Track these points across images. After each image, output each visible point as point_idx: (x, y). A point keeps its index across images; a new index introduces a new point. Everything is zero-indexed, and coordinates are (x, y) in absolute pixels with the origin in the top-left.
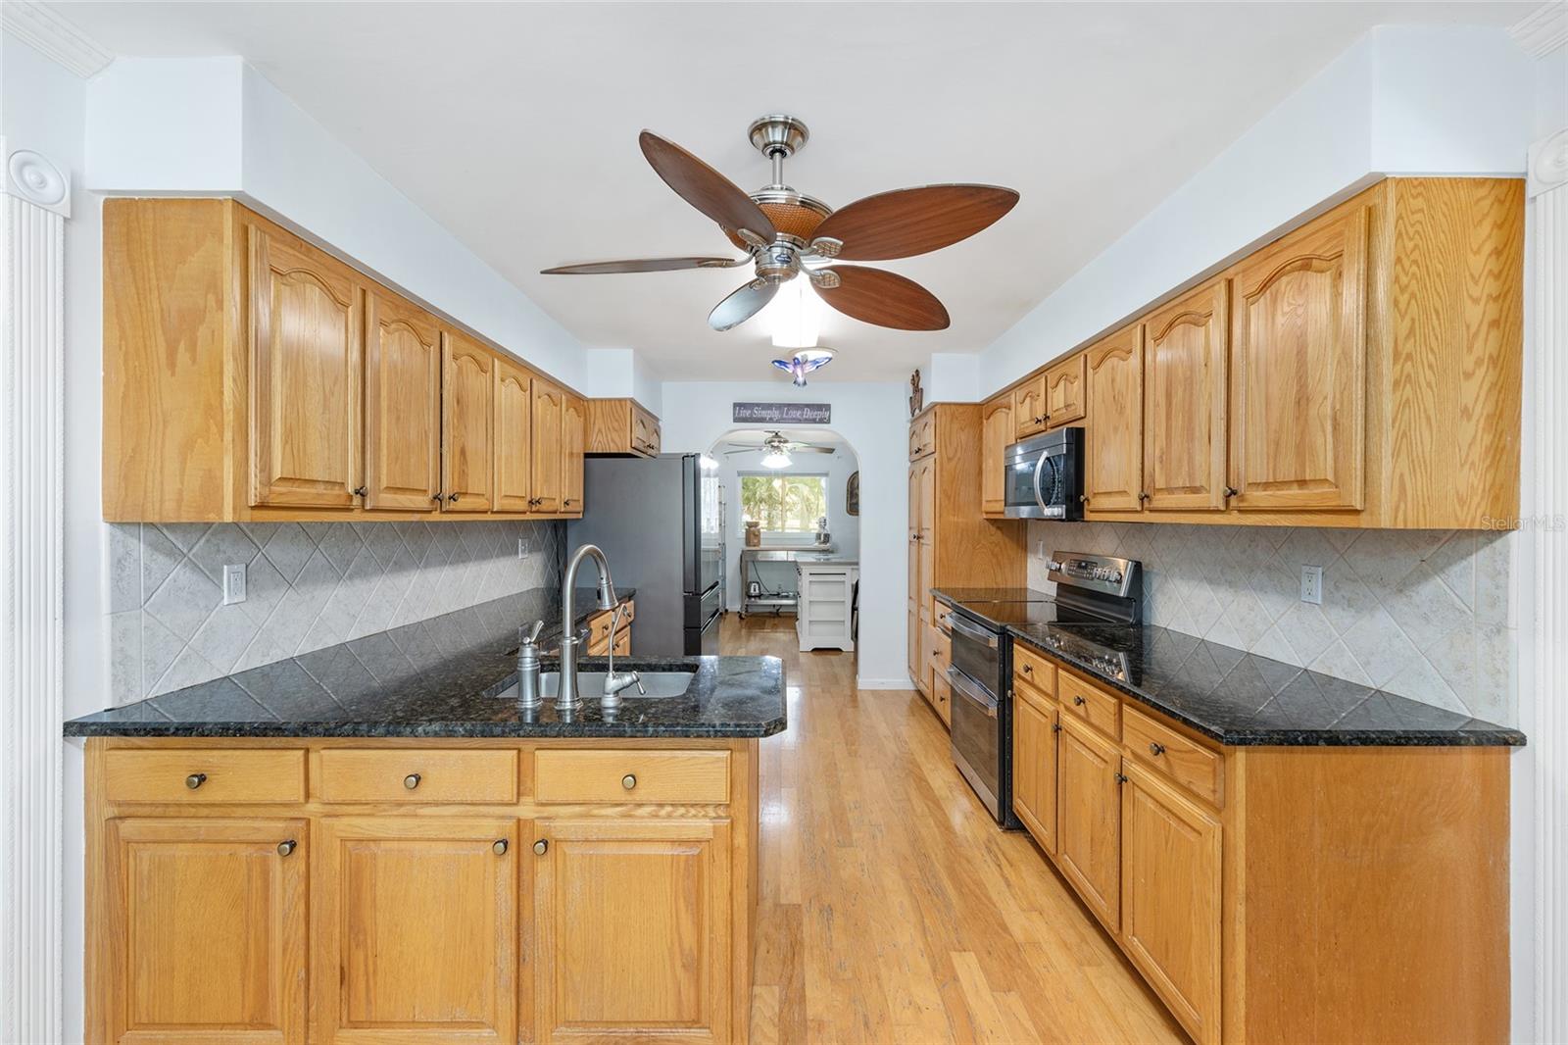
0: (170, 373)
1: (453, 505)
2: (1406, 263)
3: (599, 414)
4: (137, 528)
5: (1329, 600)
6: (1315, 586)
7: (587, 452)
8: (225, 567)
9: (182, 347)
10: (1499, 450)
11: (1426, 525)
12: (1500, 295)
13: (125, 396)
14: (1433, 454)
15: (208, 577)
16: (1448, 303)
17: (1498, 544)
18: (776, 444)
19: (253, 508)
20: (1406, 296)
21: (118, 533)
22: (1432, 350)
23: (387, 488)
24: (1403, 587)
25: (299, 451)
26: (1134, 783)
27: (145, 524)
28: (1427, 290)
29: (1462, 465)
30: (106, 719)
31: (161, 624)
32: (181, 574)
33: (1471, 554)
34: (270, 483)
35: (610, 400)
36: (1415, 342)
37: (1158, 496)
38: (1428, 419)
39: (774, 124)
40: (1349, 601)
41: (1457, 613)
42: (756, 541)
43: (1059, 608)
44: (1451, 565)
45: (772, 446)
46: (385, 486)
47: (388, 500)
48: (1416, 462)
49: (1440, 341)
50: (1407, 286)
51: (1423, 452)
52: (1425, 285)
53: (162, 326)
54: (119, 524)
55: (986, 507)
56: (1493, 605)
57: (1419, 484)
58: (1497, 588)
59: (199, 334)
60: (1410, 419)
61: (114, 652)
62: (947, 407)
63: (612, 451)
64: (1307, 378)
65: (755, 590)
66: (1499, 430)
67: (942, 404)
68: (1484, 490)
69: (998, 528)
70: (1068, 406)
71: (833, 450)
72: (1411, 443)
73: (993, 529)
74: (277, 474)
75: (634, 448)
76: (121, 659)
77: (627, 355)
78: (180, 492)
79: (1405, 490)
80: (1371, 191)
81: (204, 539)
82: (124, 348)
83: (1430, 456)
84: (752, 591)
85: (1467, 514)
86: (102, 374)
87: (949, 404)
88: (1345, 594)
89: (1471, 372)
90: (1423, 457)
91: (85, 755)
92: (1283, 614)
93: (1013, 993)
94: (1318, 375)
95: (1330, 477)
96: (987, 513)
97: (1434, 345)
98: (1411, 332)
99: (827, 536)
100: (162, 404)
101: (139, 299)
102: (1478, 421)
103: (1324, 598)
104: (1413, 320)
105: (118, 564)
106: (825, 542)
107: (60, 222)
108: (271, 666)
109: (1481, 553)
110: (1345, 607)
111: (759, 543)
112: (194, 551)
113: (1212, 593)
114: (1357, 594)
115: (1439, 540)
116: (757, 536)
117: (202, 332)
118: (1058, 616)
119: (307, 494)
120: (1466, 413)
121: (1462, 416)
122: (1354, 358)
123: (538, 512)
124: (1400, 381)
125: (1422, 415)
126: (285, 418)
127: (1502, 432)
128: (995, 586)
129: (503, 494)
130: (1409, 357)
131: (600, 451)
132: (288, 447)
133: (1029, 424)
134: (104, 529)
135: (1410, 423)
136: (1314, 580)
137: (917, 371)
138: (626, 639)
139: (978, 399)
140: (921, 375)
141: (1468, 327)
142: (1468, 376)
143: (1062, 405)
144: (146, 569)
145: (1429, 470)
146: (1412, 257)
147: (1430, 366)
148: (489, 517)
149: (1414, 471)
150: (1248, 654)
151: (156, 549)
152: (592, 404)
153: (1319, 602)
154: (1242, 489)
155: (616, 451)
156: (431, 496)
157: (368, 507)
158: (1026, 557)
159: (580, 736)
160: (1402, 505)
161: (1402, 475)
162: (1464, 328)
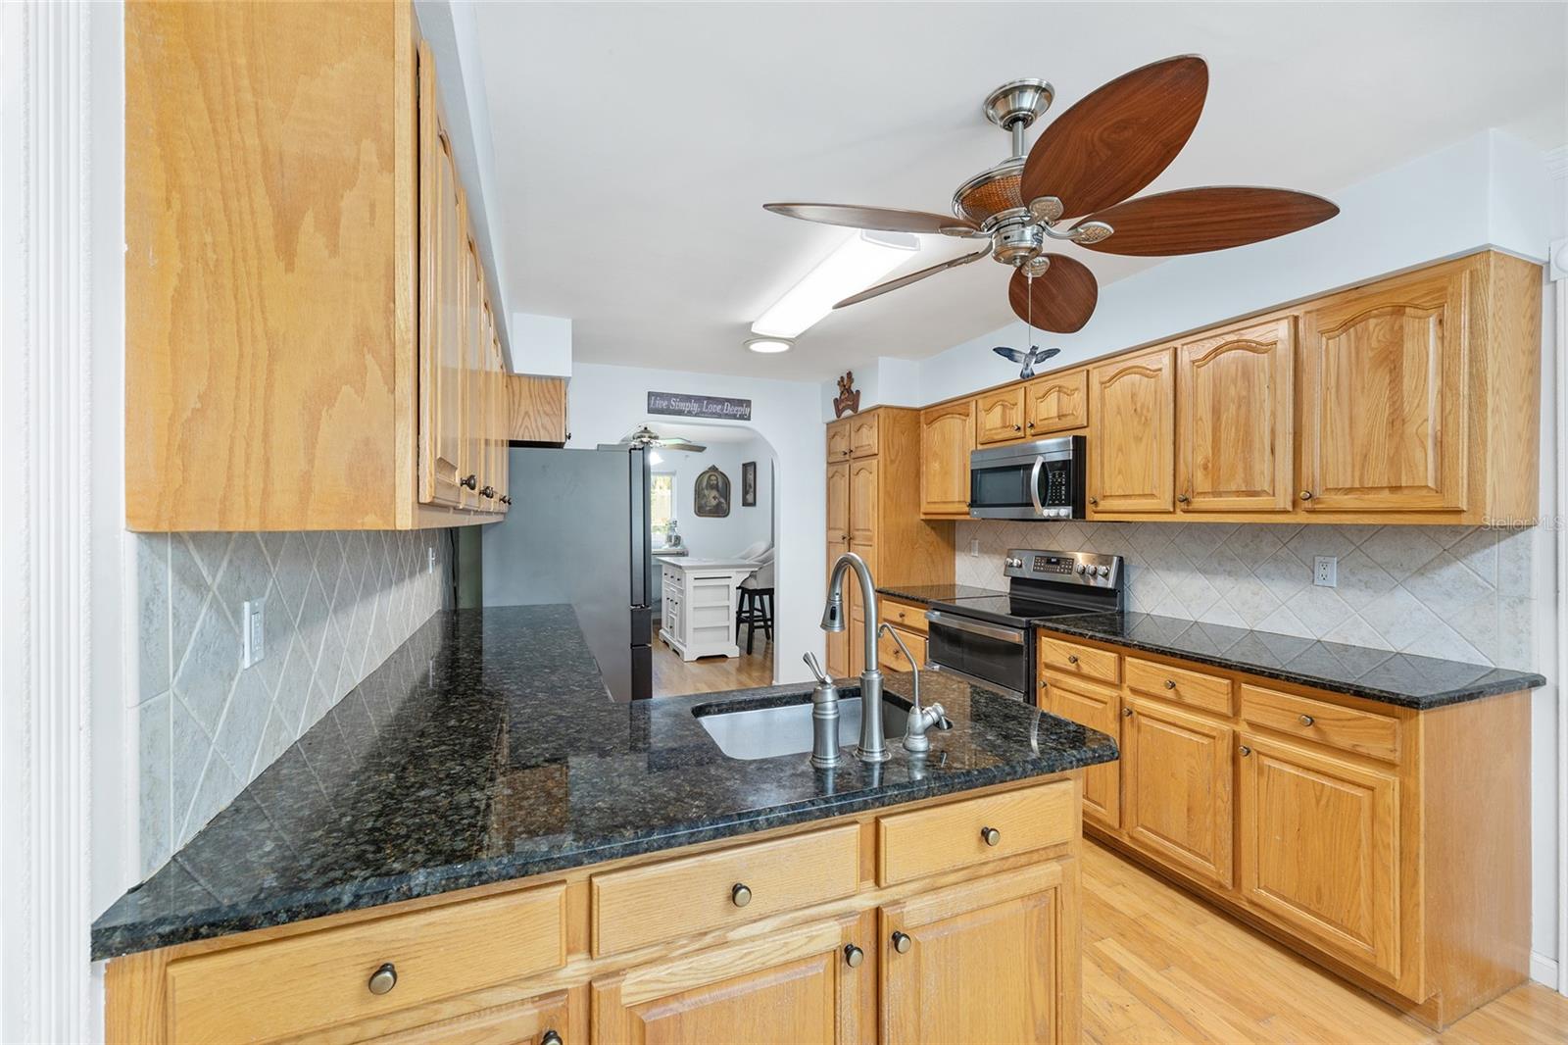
0: (282, 265)
3: (526, 393)
4: (163, 545)
5: (1344, 583)
6: (1331, 573)
7: (512, 438)
8: (246, 605)
9: (308, 222)
13: (180, 297)
15: (230, 624)
17: (1520, 536)
18: (645, 440)
24: (1422, 571)
26: (1259, 753)
29: (1518, 477)
33: (1494, 544)
35: (540, 377)
37: (1196, 499)
39: (1022, 89)
40: (1366, 583)
41: (1480, 590)
43: (1013, 600)
44: (1474, 552)
45: (642, 442)
48: (1500, 474)
51: (1503, 466)
53: (265, 178)
54: (148, 536)
55: (925, 508)
56: (1516, 581)
58: (1519, 568)
59: (344, 204)
60: (1498, 440)
62: (890, 410)
63: (542, 440)
64: (1402, 403)
67: (886, 407)
69: (933, 528)
70: (1063, 416)
71: (704, 448)
72: (1498, 459)
73: (928, 529)
74: (438, 451)
75: (566, 437)
78: (306, 478)
80: (1473, 258)
81: (227, 559)
82: (176, 205)
83: (1506, 469)
85: (1519, 513)
86: (124, 248)
87: (893, 407)
88: (1361, 578)
90: (1503, 470)
91: (107, 986)
92: (1292, 597)
93: (1172, 967)
94: (1417, 401)
95: (1431, 484)
96: (925, 514)
98: (1499, 373)
99: (678, 538)
100: (265, 319)
101: (212, 121)
103: (1338, 585)
105: (146, 609)
106: (675, 545)
109: (1503, 544)
110: (1363, 588)
112: (218, 580)
113: (1207, 582)
114: (1376, 578)
115: (1461, 533)
117: (350, 201)
118: (1011, 609)
122: (1461, 389)
124: (1494, 410)
128: (930, 584)
130: (1498, 392)
131: (527, 439)
133: (1000, 431)
135: (1498, 443)
136: (1328, 569)
137: (849, 374)
139: (918, 405)
140: (853, 377)
143: (1056, 415)
144: (174, 615)
149: (1499, 480)
150: (1252, 631)
151: (184, 578)
153: (1335, 585)
154: (1318, 493)
155: (549, 440)
158: (954, 555)
159: (950, 792)
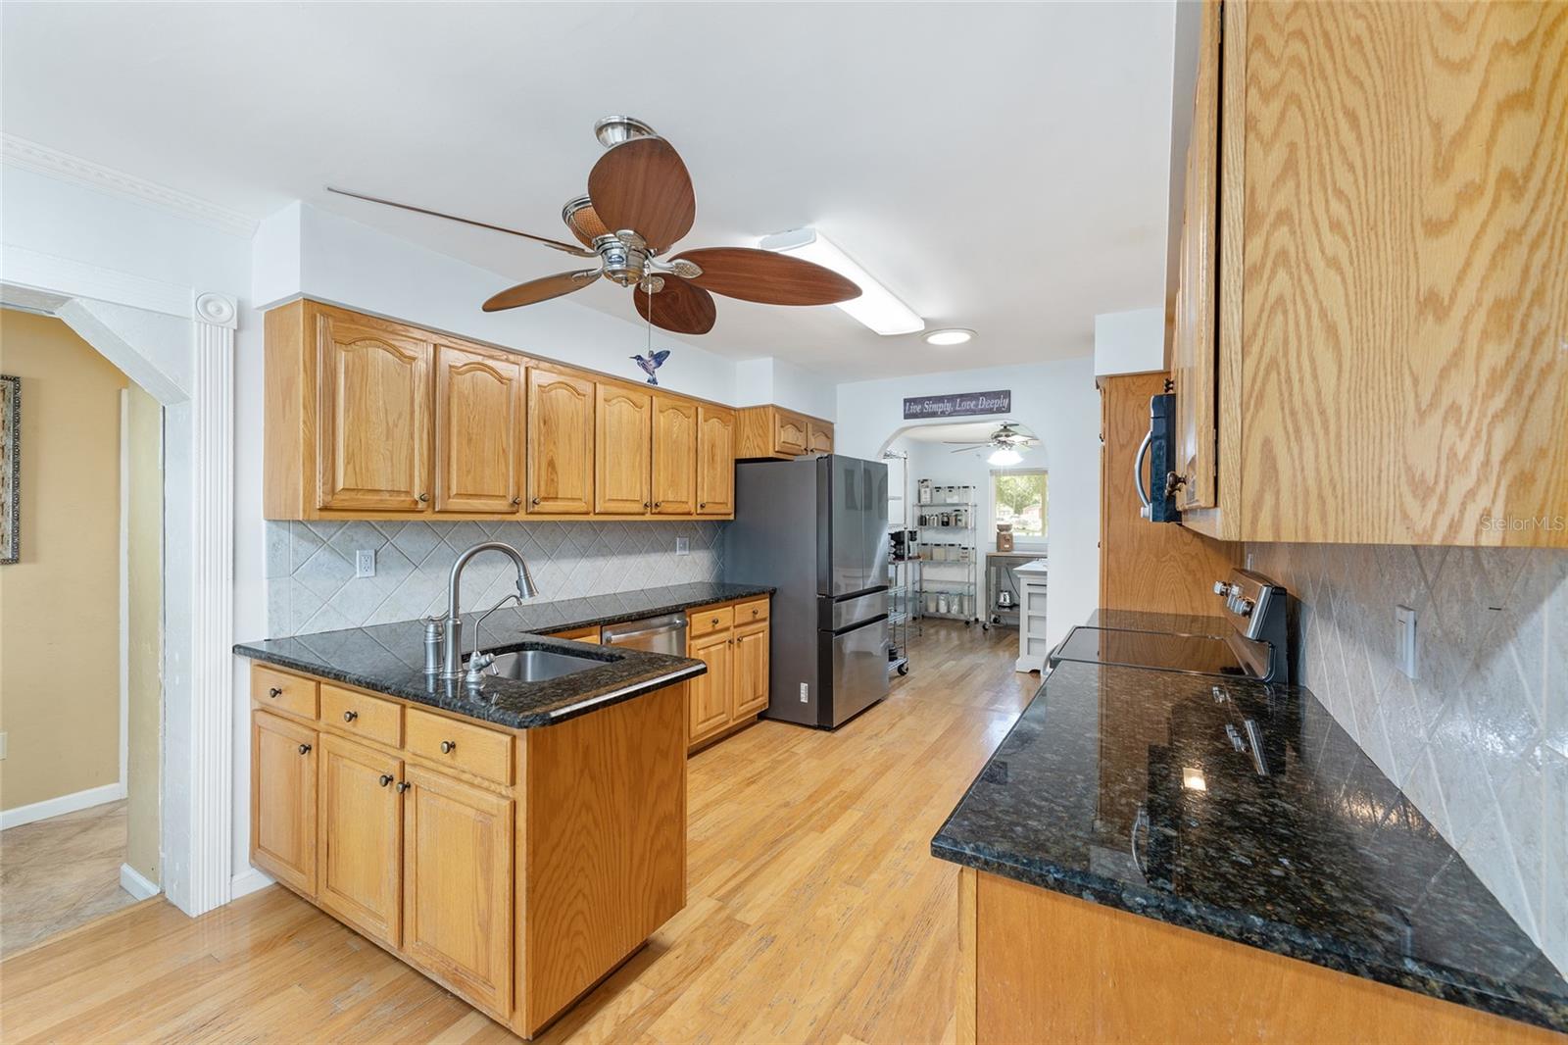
0: (283, 421)
1: (537, 508)
2: (1274, 42)
3: (747, 422)
4: (287, 524)
7: (737, 457)
8: (358, 552)
9: (287, 403)
10: (1534, 373)
11: (1325, 536)
12: (1531, 37)
14: (1344, 397)
15: (343, 557)
16: (1381, 91)
18: (1002, 439)
19: (320, 509)
20: (1276, 105)
21: (274, 526)
22: (1340, 194)
23: (457, 494)
24: (1479, 659)
25: (361, 469)
27: (293, 521)
28: (1325, 79)
29: (1422, 415)
30: (264, 648)
31: (306, 588)
32: (322, 555)
33: (1542, 600)
34: (333, 491)
35: (756, 408)
36: (1298, 186)
38: (1331, 330)
39: (612, 125)
40: (1435, 677)
42: (1007, 546)
45: (1000, 442)
46: (455, 493)
47: (456, 503)
48: (1301, 416)
49: (1360, 173)
50: (1277, 86)
51: (1319, 393)
52: (1322, 71)
54: (273, 521)
57: (1309, 455)
59: (292, 394)
60: (1286, 332)
61: (270, 603)
62: (1120, 381)
63: (758, 456)
65: (1005, 600)
66: (1532, 329)
67: (1112, 377)
68: (1486, 463)
72: (1289, 380)
74: (340, 486)
75: (778, 452)
76: (275, 609)
77: (767, 363)
79: (1275, 468)
81: (341, 531)
83: (1338, 403)
84: (1002, 600)
85: (1437, 513)
87: (1123, 376)
88: (1432, 663)
89: (1445, 217)
90: (1319, 403)
91: (249, 669)
92: (1385, 690)
97: (1344, 180)
98: (1290, 166)
102: (1467, 320)
104: (1292, 147)
105: (273, 547)
107: (231, 332)
108: (399, 624)
109: (1553, 599)
110: (1432, 687)
111: (1011, 548)
112: (332, 539)
114: (1442, 665)
116: (1009, 540)
119: (371, 500)
120: (1433, 305)
121: (1421, 312)
123: (659, 513)
124: (1263, 265)
125: (1316, 321)
126: (347, 447)
127: (1543, 333)
129: (607, 498)
130: (1283, 217)
131: (748, 457)
132: (351, 466)
134: (264, 523)
135: (1286, 342)
138: (761, 635)
141: (1437, 127)
142: (1435, 228)
144: (294, 550)
145: (1332, 428)
146: (1291, 27)
147: (1336, 226)
148: (591, 518)
149: (1297, 430)
151: (302, 538)
152: (742, 414)
155: (760, 456)
156: (511, 501)
157: (437, 510)
160: (1269, 500)
161: (1267, 443)
162: (1427, 131)
